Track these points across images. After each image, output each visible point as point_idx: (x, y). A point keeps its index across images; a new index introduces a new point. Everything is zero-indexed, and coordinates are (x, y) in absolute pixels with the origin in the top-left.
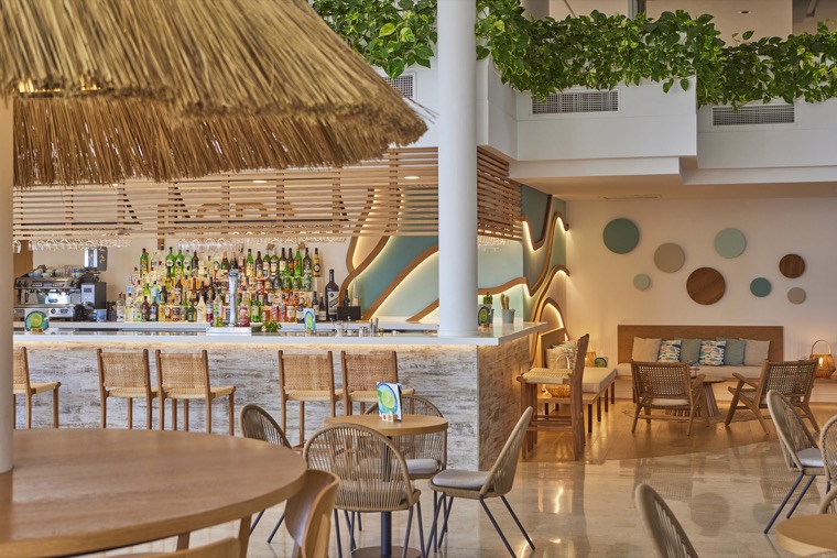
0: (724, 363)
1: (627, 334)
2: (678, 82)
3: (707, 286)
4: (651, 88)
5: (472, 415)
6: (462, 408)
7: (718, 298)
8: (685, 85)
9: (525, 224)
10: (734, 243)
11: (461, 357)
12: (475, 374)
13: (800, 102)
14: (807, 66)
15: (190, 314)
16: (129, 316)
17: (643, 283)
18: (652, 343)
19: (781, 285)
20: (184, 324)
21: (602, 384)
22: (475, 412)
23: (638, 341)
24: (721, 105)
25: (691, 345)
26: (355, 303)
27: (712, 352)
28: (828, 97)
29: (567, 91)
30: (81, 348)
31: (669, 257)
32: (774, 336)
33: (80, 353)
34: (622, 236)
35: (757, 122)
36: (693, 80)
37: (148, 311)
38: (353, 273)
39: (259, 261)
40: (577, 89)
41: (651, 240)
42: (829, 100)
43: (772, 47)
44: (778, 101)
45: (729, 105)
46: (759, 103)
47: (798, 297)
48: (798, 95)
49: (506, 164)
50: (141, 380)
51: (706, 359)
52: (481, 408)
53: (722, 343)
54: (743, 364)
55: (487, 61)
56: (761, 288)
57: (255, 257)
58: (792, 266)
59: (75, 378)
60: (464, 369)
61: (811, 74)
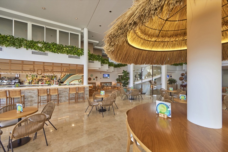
4: (98, 61)
5: (88, 93)
7: (91, 80)
10: (92, 75)
11: (87, 87)
15: (38, 83)
16: (26, 84)
19: (96, 79)
20: (37, 85)
26: (62, 81)
30: (28, 89)
32: (95, 83)
33: (28, 90)
37: (30, 83)
38: (61, 78)
39: (48, 76)
47: (97, 80)
50: (46, 93)
56: (94, 79)
57: (47, 76)
58: (96, 77)
59: (27, 94)
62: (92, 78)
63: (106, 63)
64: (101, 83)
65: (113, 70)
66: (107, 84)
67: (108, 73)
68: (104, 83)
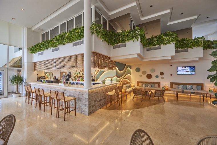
0: (151, 87)
1: (138, 83)
2: (136, 40)
3: (149, 76)
6: (86, 102)
7: (151, 78)
8: (137, 40)
9: (117, 68)
10: (153, 70)
11: (86, 92)
12: (88, 95)
13: (162, 46)
14: (163, 38)
17: (141, 76)
18: (141, 84)
19: (160, 76)
21: (130, 91)
22: (88, 103)
23: (140, 83)
24: (148, 48)
25: (147, 84)
27: (150, 85)
28: (167, 44)
29: (118, 44)
31: (144, 73)
32: (159, 84)
34: (138, 70)
35: (154, 50)
36: (139, 39)
38: (95, 75)
40: (120, 44)
41: (141, 71)
42: (167, 45)
43: (157, 37)
44: (158, 46)
45: (149, 47)
46: (154, 47)
47: (162, 78)
48: (161, 44)
49: (110, 58)
51: (149, 86)
52: (89, 102)
53: (151, 84)
54: (154, 87)
55: (94, 35)
56: (157, 77)
58: (162, 74)
60: (86, 94)
61: (164, 40)
62: (154, 75)
63: (168, 42)
64: (172, 84)
65: (202, 56)
66: (188, 87)
67: (192, 65)
68: (179, 84)
